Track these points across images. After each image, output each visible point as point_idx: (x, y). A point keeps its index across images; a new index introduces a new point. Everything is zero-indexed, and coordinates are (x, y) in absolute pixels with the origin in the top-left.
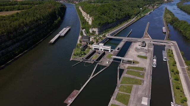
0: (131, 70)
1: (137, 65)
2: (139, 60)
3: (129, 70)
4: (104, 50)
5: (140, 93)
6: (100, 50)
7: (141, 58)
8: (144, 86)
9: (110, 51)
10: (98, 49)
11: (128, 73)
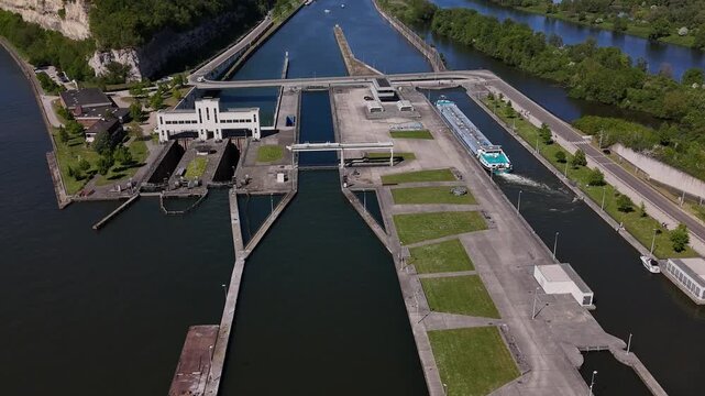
0: (402, 186)
1: (414, 166)
2: (405, 146)
3: (396, 187)
4: (226, 133)
5: (506, 257)
6: (204, 137)
7: (411, 140)
8: (500, 228)
9: (257, 136)
10: (195, 135)
11: (399, 197)
